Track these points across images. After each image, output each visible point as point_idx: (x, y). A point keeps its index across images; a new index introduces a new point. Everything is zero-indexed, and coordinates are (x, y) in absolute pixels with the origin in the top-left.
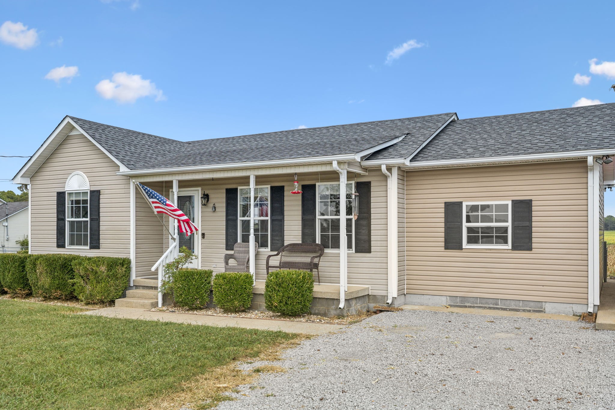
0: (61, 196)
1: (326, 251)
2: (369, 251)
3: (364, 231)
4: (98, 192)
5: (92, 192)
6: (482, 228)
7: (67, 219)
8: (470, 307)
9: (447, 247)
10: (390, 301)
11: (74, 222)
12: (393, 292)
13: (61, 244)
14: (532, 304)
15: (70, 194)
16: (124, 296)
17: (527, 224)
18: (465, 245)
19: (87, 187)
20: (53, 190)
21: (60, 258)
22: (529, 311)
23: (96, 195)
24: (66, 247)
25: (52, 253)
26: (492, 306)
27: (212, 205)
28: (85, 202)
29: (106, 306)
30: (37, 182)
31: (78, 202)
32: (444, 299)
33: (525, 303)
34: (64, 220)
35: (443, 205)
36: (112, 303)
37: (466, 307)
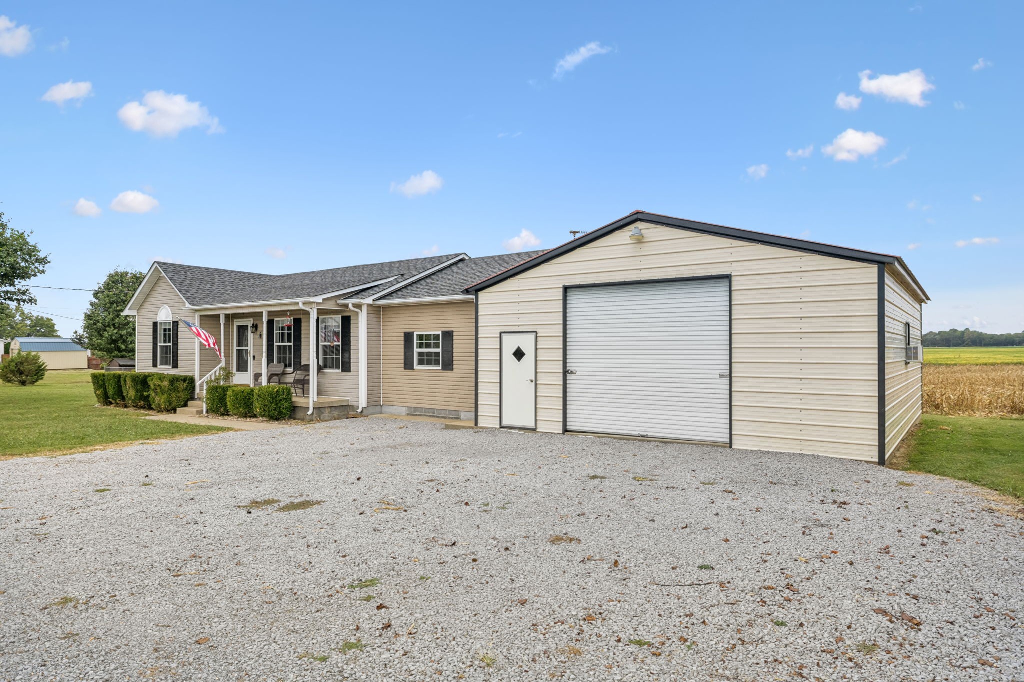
0: (155, 324)
1: (327, 370)
2: (350, 371)
3: (347, 355)
4: (177, 322)
5: (174, 322)
6: (427, 353)
7: (159, 344)
8: (419, 415)
9: (405, 368)
10: (359, 410)
11: (163, 346)
12: (362, 402)
13: (155, 365)
14: (453, 413)
15: (161, 324)
16: (185, 405)
17: (450, 350)
18: (416, 366)
19: (170, 319)
20: (150, 320)
21: (141, 375)
22: (452, 418)
23: (176, 324)
24: (158, 367)
25: (150, 371)
26: (431, 414)
27: (259, 333)
28: (169, 330)
29: (171, 413)
30: (142, 314)
31: (165, 330)
32: (404, 409)
33: (451, 412)
34: (157, 344)
35: (403, 334)
36: (174, 410)
37: (416, 415)
